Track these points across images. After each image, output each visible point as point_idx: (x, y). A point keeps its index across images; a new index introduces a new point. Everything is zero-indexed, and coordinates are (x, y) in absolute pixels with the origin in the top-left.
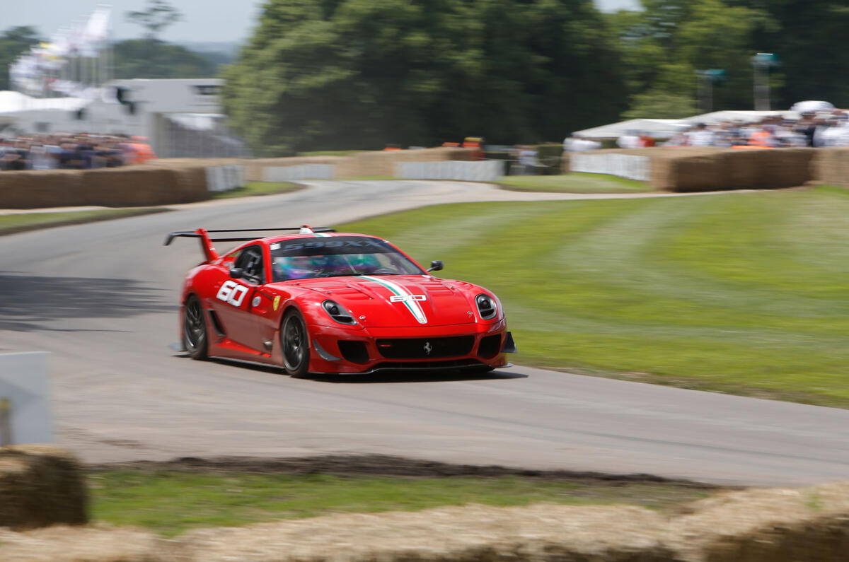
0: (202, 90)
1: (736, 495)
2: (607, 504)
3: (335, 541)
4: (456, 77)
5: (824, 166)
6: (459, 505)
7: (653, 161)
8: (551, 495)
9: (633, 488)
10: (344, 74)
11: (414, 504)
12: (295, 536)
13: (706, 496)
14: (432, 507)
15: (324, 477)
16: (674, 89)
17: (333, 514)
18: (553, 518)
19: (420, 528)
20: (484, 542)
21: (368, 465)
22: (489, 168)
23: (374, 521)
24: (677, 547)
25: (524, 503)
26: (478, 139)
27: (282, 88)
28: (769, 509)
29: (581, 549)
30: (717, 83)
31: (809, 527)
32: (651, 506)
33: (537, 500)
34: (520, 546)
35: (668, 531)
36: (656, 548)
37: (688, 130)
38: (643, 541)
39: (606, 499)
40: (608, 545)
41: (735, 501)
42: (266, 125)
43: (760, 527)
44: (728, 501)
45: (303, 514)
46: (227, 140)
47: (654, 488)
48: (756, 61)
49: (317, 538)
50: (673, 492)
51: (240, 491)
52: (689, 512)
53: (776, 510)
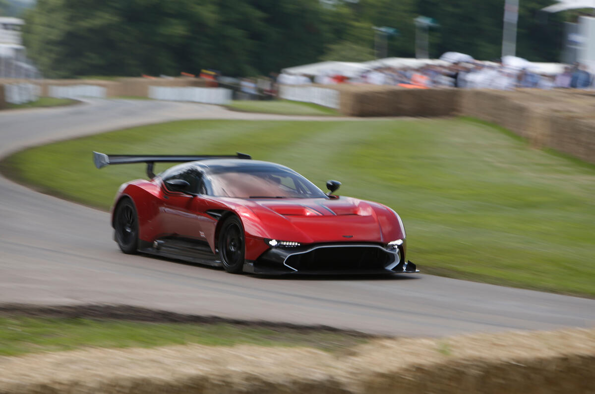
0: (6, 26)
1: (388, 343)
2: (290, 346)
3: (88, 369)
4: (197, 25)
5: (466, 103)
6: (183, 344)
7: (342, 93)
8: (254, 339)
9: (315, 336)
10: (115, 19)
11: (148, 343)
12: (58, 364)
13: (365, 343)
14: (161, 345)
15: (86, 320)
16: (358, 40)
17: (87, 348)
18: (252, 356)
19: (153, 361)
20: (201, 373)
21: (119, 312)
22: (219, 95)
23: (117, 355)
24: (343, 380)
25: (231, 344)
26: (213, 73)
27: (68, 28)
28: (411, 353)
29: (271, 380)
30: (390, 37)
31: (441, 368)
32: (326, 349)
33: (242, 342)
34: (228, 376)
35: (337, 368)
36: (328, 381)
37: (368, 71)
38: (318, 374)
39: (293, 342)
40: (294, 378)
41: (388, 348)
42: (53, 56)
43: (404, 366)
44: (384, 347)
45: (66, 348)
46: (25, 66)
47: (331, 336)
48: (418, 22)
49: (74, 367)
50: (343, 339)
51: (19, 330)
52: (353, 354)
53: (417, 355)
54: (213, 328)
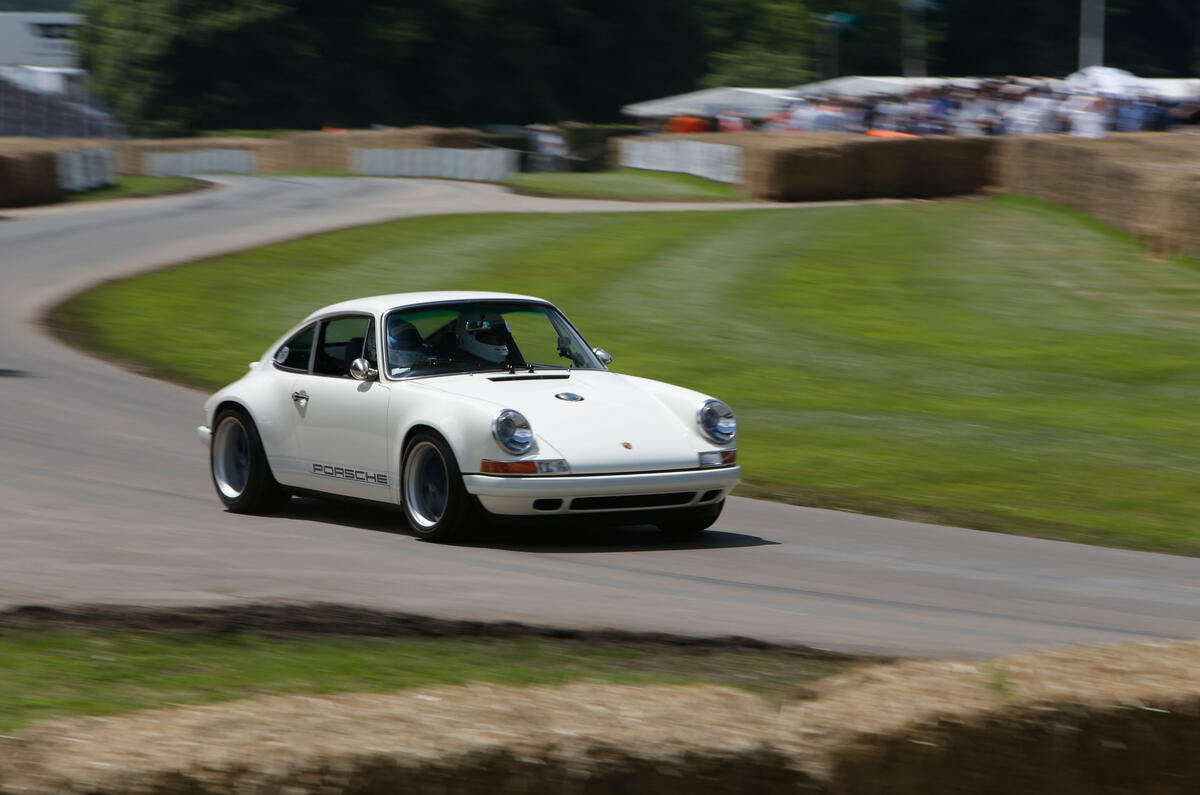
0: (48, 30)
1: (881, 672)
2: (682, 684)
3: (266, 739)
5: (1010, 165)
6: (456, 683)
7: (747, 153)
8: (599, 669)
9: (721, 658)
10: (271, 11)
11: (388, 681)
12: (203, 731)
13: (834, 672)
14: (415, 686)
15: (245, 637)
16: (777, 42)
18: (603, 705)
19: (398, 719)
20: (495, 742)
22: (494, 160)
23: (325, 708)
24: (791, 750)
25: (558, 680)
27: (174, 30)
28: (931, 692)
29: (645, 753)
30: (845, 35)
31: (991, 722)
32: (750, 687)
33: (577, 677)
34: (552, 747)
35: (778, 727)
36: (757, 752)
38: (739, 741)
39: (681, 675)
40: (686, 748)
41: (880, 681)
42: (147, 89)
43: (918, 720)
44: (870, 679)
45: (212, 695)
46: (88, 110)
47: (754, 659)
49: (237, 735)
50: (783, 665)
51: (112, 658)
52: (810, 696)
53: (942, 694)
54: (510, 646)
